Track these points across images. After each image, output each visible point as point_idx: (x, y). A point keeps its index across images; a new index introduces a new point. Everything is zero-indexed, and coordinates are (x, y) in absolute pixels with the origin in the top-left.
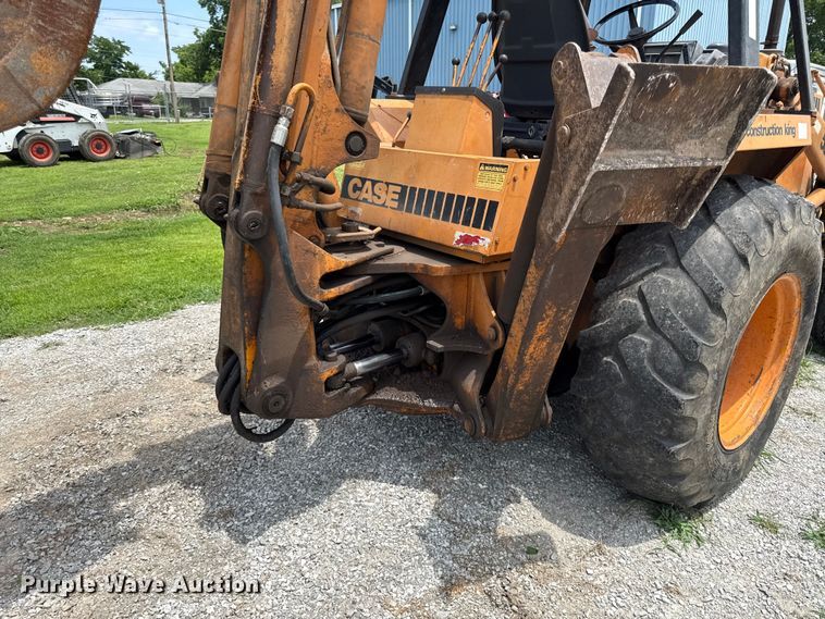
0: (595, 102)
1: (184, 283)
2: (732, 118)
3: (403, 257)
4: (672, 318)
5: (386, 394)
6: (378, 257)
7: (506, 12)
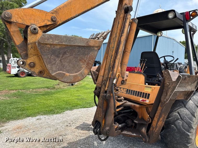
0: (174, 80)
1: (63, 106)
3: (129, 103)
4: (186, 118)
5: (125, 132)
6: (125, 103)
7: (146, 60)
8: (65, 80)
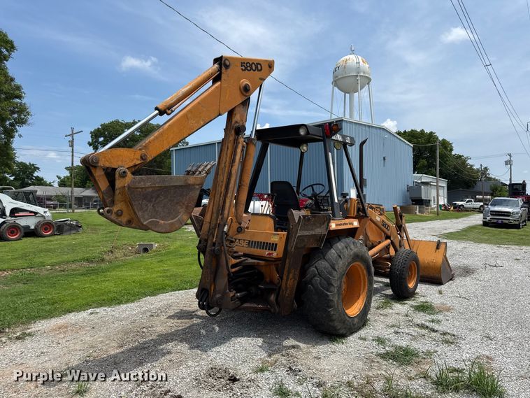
0: (297, 221)
2: (326, 224)
3: (250, 260)
4: (324, 272)
5: (247, 305)
6: (244, 260)
7: (275, 194)
8: (159, 229)
